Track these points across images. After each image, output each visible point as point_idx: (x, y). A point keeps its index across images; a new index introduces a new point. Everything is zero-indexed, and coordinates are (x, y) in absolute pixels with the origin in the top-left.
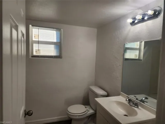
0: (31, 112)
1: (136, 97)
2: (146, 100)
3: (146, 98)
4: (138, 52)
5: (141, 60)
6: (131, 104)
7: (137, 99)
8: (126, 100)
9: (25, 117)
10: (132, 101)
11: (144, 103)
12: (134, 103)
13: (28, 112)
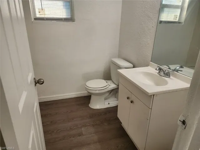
0: (42, 80)
1: (168, 66)
2: (180, 69)
3: (181, 67)
4: (179, 11)
5: (182, 23)
6: (162, 73)
7: (169, 69)
8: (156, 69)
9: (36, 85)
10: (163, 70)
11: (178, 72)
12: (166, 72)
13: (38, 80)
